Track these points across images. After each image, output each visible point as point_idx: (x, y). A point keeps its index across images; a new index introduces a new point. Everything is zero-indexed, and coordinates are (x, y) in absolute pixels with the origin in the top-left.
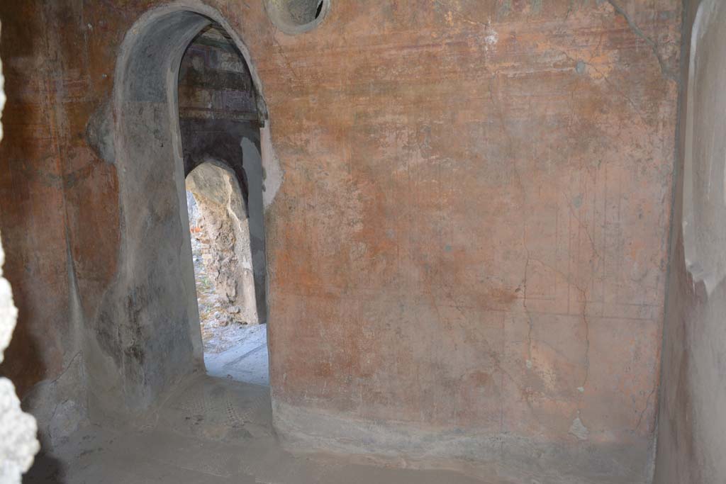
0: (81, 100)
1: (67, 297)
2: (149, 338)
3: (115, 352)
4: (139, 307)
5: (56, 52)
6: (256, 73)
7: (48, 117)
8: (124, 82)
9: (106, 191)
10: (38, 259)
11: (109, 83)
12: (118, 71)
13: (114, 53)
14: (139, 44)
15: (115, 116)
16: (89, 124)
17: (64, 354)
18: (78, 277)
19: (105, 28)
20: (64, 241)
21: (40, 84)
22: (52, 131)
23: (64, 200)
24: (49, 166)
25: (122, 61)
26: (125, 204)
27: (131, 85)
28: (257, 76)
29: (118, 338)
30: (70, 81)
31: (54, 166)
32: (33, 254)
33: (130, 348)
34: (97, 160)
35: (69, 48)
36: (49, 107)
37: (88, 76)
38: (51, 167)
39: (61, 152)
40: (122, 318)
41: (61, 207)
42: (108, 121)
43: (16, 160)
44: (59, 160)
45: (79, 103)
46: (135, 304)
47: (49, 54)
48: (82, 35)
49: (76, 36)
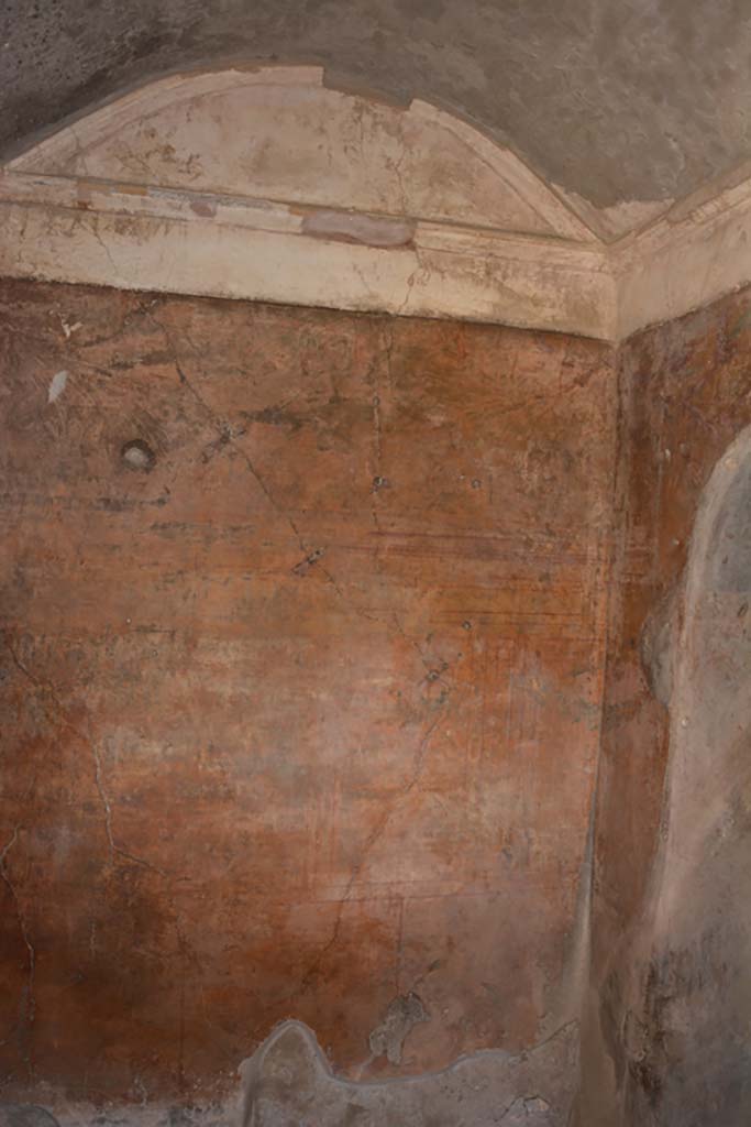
0: (642, 581)
1: (571, 916)
2: (680, 1060)
3: (617, 1051)
4: (669, 993)
5: (623, 497)
7: (595, 604)
8: (708, 557)
9: (651, 753)
10: (530, 841)
11: (680, 557)
12: (696, 535)
13: (693, 502)
14: (741, 485)
15: (681, 619)
16: (646, 626)
17: (543, 1017)
18: (595, 890)
19: (687, 457)
20: (586, 819)
21: (590, 548)
22: (599, 628)
23: (598, 750)
24: (581, 687)
25: (705, 519)
26: (676, 785)
27: (725, 562)
29: (622, 1032)
30: (633, 546)
31: (591, 688)
32: (522, 832)
33: (638, 1063)
34: (648, 693)
35: (639, 488)
36: (599, 588)
37: (656, 540)
38: (586, 690)
39: (607, 664)
40: (634, 999)
41: (590, 760)
42: (670, 626)
43: (523, 674)
44: (602, 678)
45: (638, 586)
46: (662, 982)
47: (614, 500)
48: (656, 469)
49: (649, 469)
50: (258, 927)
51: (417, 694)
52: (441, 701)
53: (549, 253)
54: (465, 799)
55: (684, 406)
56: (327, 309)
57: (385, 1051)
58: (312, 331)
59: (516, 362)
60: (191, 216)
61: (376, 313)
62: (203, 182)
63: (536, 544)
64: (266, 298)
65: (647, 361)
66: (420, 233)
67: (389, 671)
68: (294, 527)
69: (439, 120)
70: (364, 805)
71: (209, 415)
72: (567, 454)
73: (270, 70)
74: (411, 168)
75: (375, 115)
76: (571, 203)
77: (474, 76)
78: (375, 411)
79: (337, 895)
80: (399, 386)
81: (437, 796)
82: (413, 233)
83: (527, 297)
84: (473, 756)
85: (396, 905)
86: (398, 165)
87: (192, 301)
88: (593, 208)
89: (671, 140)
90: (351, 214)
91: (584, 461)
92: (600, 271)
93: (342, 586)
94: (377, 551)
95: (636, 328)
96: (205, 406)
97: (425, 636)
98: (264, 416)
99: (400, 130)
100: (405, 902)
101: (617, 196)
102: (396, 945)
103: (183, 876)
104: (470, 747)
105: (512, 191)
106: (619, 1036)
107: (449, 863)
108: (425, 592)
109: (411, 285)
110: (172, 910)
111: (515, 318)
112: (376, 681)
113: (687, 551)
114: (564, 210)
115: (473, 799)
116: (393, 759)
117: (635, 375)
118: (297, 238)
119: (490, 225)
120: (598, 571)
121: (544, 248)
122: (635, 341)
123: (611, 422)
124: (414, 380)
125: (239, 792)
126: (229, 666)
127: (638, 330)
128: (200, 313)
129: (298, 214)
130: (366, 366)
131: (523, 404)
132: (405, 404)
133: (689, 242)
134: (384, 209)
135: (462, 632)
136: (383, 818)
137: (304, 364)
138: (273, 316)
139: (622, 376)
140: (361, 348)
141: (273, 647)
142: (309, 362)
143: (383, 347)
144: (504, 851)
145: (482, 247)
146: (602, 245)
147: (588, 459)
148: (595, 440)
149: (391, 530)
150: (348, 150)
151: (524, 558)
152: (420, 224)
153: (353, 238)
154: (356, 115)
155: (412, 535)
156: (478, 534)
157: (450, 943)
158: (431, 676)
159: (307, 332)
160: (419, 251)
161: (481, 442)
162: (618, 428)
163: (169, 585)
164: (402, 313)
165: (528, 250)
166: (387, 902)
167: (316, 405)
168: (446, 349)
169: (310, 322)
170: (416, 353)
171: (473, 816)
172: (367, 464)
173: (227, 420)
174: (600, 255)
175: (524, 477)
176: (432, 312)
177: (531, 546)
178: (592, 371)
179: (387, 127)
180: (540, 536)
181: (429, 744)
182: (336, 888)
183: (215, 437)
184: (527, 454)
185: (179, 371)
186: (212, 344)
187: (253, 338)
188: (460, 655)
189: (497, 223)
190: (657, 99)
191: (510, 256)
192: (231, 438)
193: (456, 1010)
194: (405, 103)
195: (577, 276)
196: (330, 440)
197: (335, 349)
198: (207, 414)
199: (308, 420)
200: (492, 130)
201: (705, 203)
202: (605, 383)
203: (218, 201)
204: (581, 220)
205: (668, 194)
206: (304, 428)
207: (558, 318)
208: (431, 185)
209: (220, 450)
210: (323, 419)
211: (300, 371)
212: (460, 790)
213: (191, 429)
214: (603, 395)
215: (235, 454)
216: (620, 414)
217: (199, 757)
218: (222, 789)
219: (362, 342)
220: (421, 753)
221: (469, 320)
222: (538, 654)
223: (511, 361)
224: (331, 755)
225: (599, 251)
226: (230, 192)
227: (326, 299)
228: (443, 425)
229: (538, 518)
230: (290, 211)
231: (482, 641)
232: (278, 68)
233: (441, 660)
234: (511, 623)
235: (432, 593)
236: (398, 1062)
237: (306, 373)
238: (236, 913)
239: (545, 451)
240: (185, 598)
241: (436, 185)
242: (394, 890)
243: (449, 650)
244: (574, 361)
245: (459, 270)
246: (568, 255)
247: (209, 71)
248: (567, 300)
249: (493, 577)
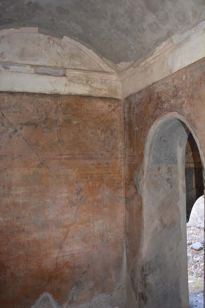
1: (121, 255)
2: (151, 290)
3: (135, 290)
4: (147, 273)
5: (127, 141)
6: (202, 155)
7: (121, 170)
8: (149, 155)
9: (138, 209)
10: (108, 236)
11: (142, 156)
12: (145, 150)
13: (144, 141)
14: (156, 136)
15: (143, 172)
16: (134, 175)
17: (115, 283)
18: (127, 247)
19: (142, 129)
20: (123, 228)
21: (119, 155)
22: (123, 176)
23: (125, 209)
24: (119, 192)
25: (147, 145)
26: (145, 217)
27: (154, 156)
28: (203, 156)
29: (136, 285)
30: (130, 153)
31: (122, 193)
32: (106, 233)
33: (140, 293)
34: (136, 193)
35: (130, 138)
36: (122, 165)
37: (135, 152)
38: (120, 193)
39: (126, 186)
40: (138, 276)
41: (123, 212)
42: (141, 174)
43: (103, 190)
44: (125, 190)
45: (132, 164)
46: (145, 270)
47: (125, 141)
48: (134, 133)
49: (133, 133)
50: (34, 267)
51: (74, 198)
52: (81, 199)
53: (103, 76)
54: (90, 226)
55: (140, 116)
56: (43, 94)
57: (73, 298)
58: (39, 100)
59: (96, 106)
60: (3, 69)
61: (56, 94)
62: (6, 60)
63: (104, 155)
64: (25, 91)
65: (130, 104)
66: (67, 72)
67: (66, 192)
68: (37, 154)
69: (71, 41)
70: (62, 230)
71: (11, 125)
72: (111, 130)
73: (23, 28)
74: (64, 55)
75: (53, 41)
76: (108, 63)
77: (79, 30)
78: (58, 121)
79: (56, 256)
80: (64, 114)
81: (82, 225)
82: (65, 72)
83: (98, 88)
84: (91, 214)
85: (73, 257)
86: (61, 54)
87: (4, 93)
88: (114, 64)
89: (131, 46)
90: (48, 68)
91: (116, 131)
92: (117, 80)
93: (51, 169)
94: (60, 159)
95: (127, 95)
96: (10, 122)
97: (75, 182)
98: (27, 124)
99: (60, 44)
100: (75, 256)
101: (120, 61)
102: (73, 268)
103: (11, 255)
104: (90, 212)
105: (92, 60)
106: (135, 286)
107: (86, 243)
108: (75, 170)
109: (66, 86)
110: (9, 265)
111: (95, 94)
112: (62, 195)
113: (143, 154)
114: (106, 65)
115: (92, 225)
116: (69, 216)
117: (128, 108)
118: (33, 74)
119: (87, 69)
120: (122, 161)
121: (101, 75)
122: (127, 99)
123: (122, 121)
124: (68, 112)
125: (26, 229)
126: (21, 194)
127: (128, 96)
128: (7, 96)
129: (33, 68)
130: (55, 109)
131: (98, 117)
132: (66, 119)
133: (139, 72)
134: (57, 66)
135: (86, 180)
136: (67, 233)
137: (37, 109)
138: (28, 96)
139: (125, 108)
140: (53, 104)
141: (33, 188)
142: (39, 109)
143: (59, 104)
144: (101, 239)
145: (85, 75)
146: (117, 74)
147: (117, 131)
148: (118, 126)
149: (64, 153)
150: (47, 50)
151: (101, 159)
152: (67, 70)
153: (49, 74)
154: (48, 41)
155: (70, 154)
156: (88, 153)
157: (88, 266)
158: (78, 193)
159: (37, 100)
160: (68, 77)
161: (87, 128)
162: (124, 122)
163: (2, 173)
164: (64, 94)
165: (97, 76)
166: (70, 256)
167: (41, 120)
168: (76, 103)
169: (38, 97)
170: (68, 105)
171: (92, 230)
172: (56, 136)
173: (16, 126)
174: (117, 76)
175: (100, 137)
176: (72, 93)
177: (103, 156)
178: (116, 107)
179: (57, 44)
180: (105, 152)
181: (78, 212)
182: (55, 253)
183: (13, 130)
184: (100, 130)
185: (2, 113)
186: (11, 105)
187: (22, 103)
188: (85, 186)
189: (89, 68)
190: (127, 35)
191: (92, 77)
192: (18, 131)
193: (91, 284)
194: (61, 37)
195: (111, 82)
196: (46, 130)
197: (46, 104)
198: (10, 124)
199: (39, 125)
200: (86, 44)
201: (142, 62)
202: (120, 110)
203: (10, 65)
204: (111, 67)
205: (132, 60)
206: (38, 127)
207: (107, 94)
208: (70, 59)
209: (15, 134)
210: (43, 124)
211: (36, 111)
212: (88, 223)
213: (6, 129)
214: (120, 113)
215: (19, 135)
216: (125, 118)
217: (14, 220)
218: (21, 229)
219: (53, 102)
220: (76, 214)
221: (82, 95)
222: (107, 184)
223: (94, 106)
224: (51, 217)
225: (116, 75)
226: (14, 62)
227: (43, 91)
228: (77, 124)
229: (104, 148)
230: (31, 67)
231: (91, 182)
232: (25, 28)
233: (80, 188)
234: (99, 177)
235: (76, 170)
236: (76, 301)
237: (38, 112)
238: (27, 264)
239: (105, 129)
240: (7, 176)
241: (71, 59)
242: (72, 253)
243: (82, 185)
244: (111, 105)
245: (79, 82)
246: (108, 77)
247: (5, 29)
248: (108, 89)
249: (93, 164)
